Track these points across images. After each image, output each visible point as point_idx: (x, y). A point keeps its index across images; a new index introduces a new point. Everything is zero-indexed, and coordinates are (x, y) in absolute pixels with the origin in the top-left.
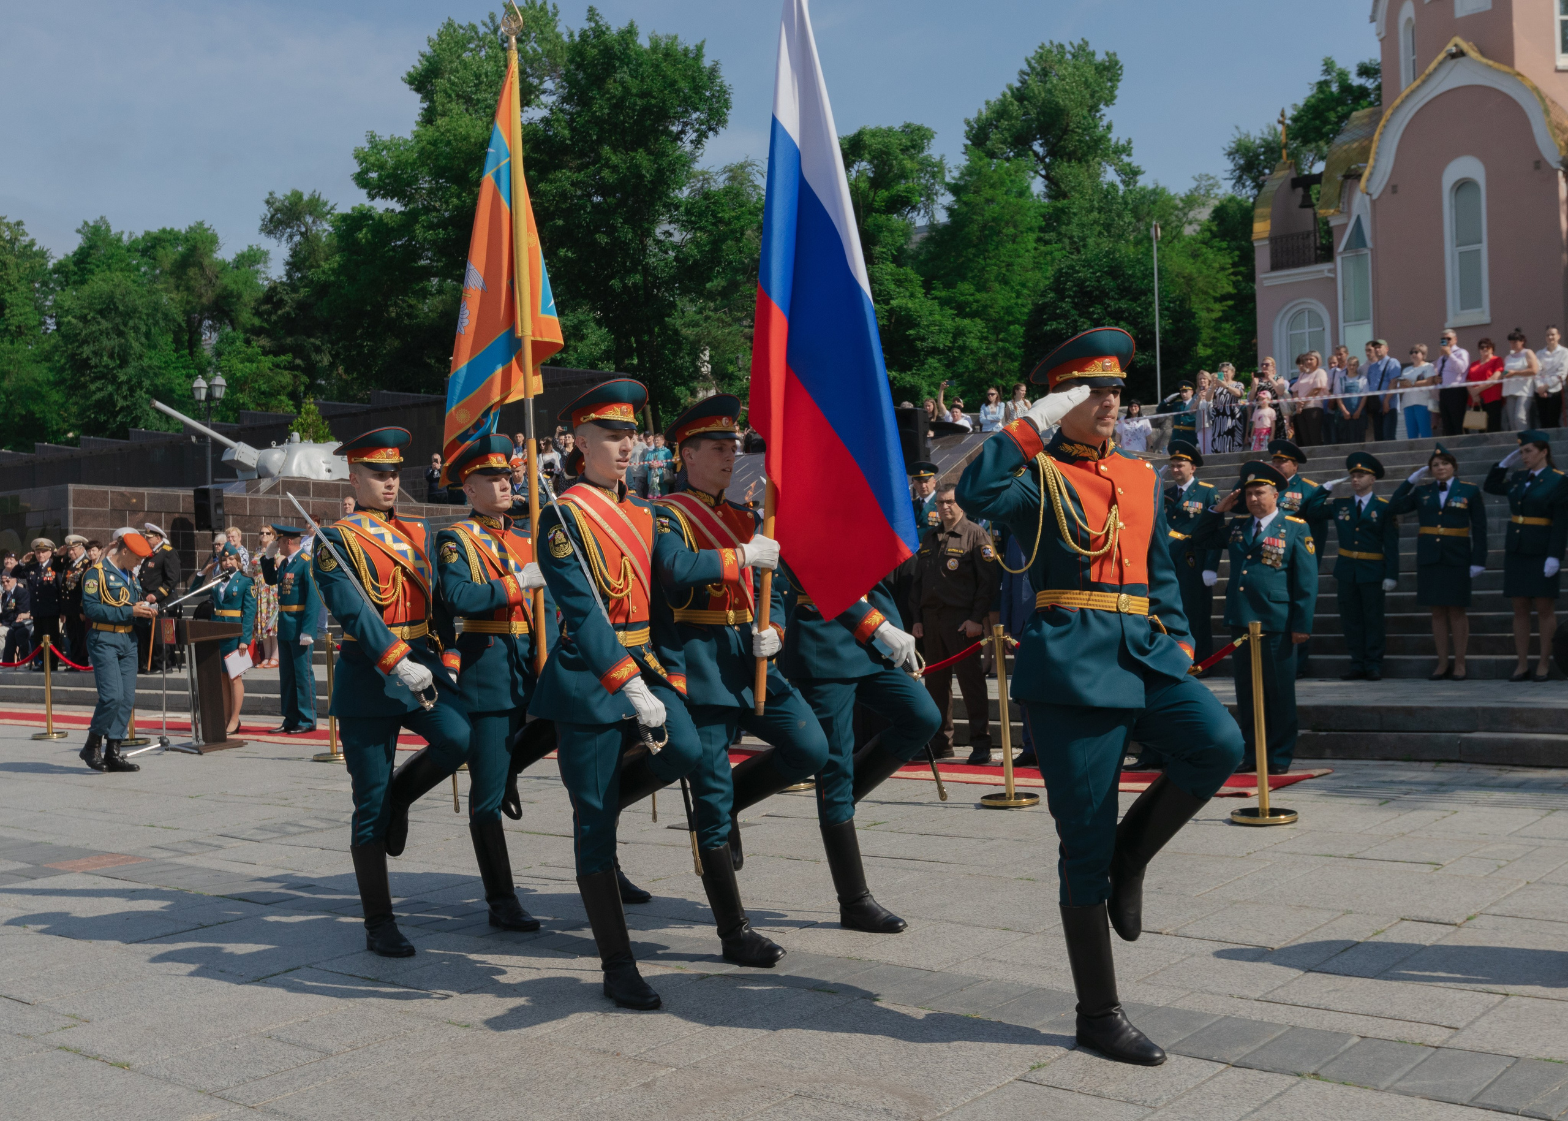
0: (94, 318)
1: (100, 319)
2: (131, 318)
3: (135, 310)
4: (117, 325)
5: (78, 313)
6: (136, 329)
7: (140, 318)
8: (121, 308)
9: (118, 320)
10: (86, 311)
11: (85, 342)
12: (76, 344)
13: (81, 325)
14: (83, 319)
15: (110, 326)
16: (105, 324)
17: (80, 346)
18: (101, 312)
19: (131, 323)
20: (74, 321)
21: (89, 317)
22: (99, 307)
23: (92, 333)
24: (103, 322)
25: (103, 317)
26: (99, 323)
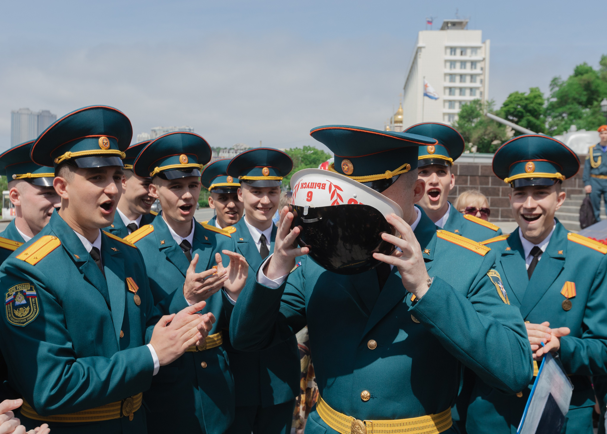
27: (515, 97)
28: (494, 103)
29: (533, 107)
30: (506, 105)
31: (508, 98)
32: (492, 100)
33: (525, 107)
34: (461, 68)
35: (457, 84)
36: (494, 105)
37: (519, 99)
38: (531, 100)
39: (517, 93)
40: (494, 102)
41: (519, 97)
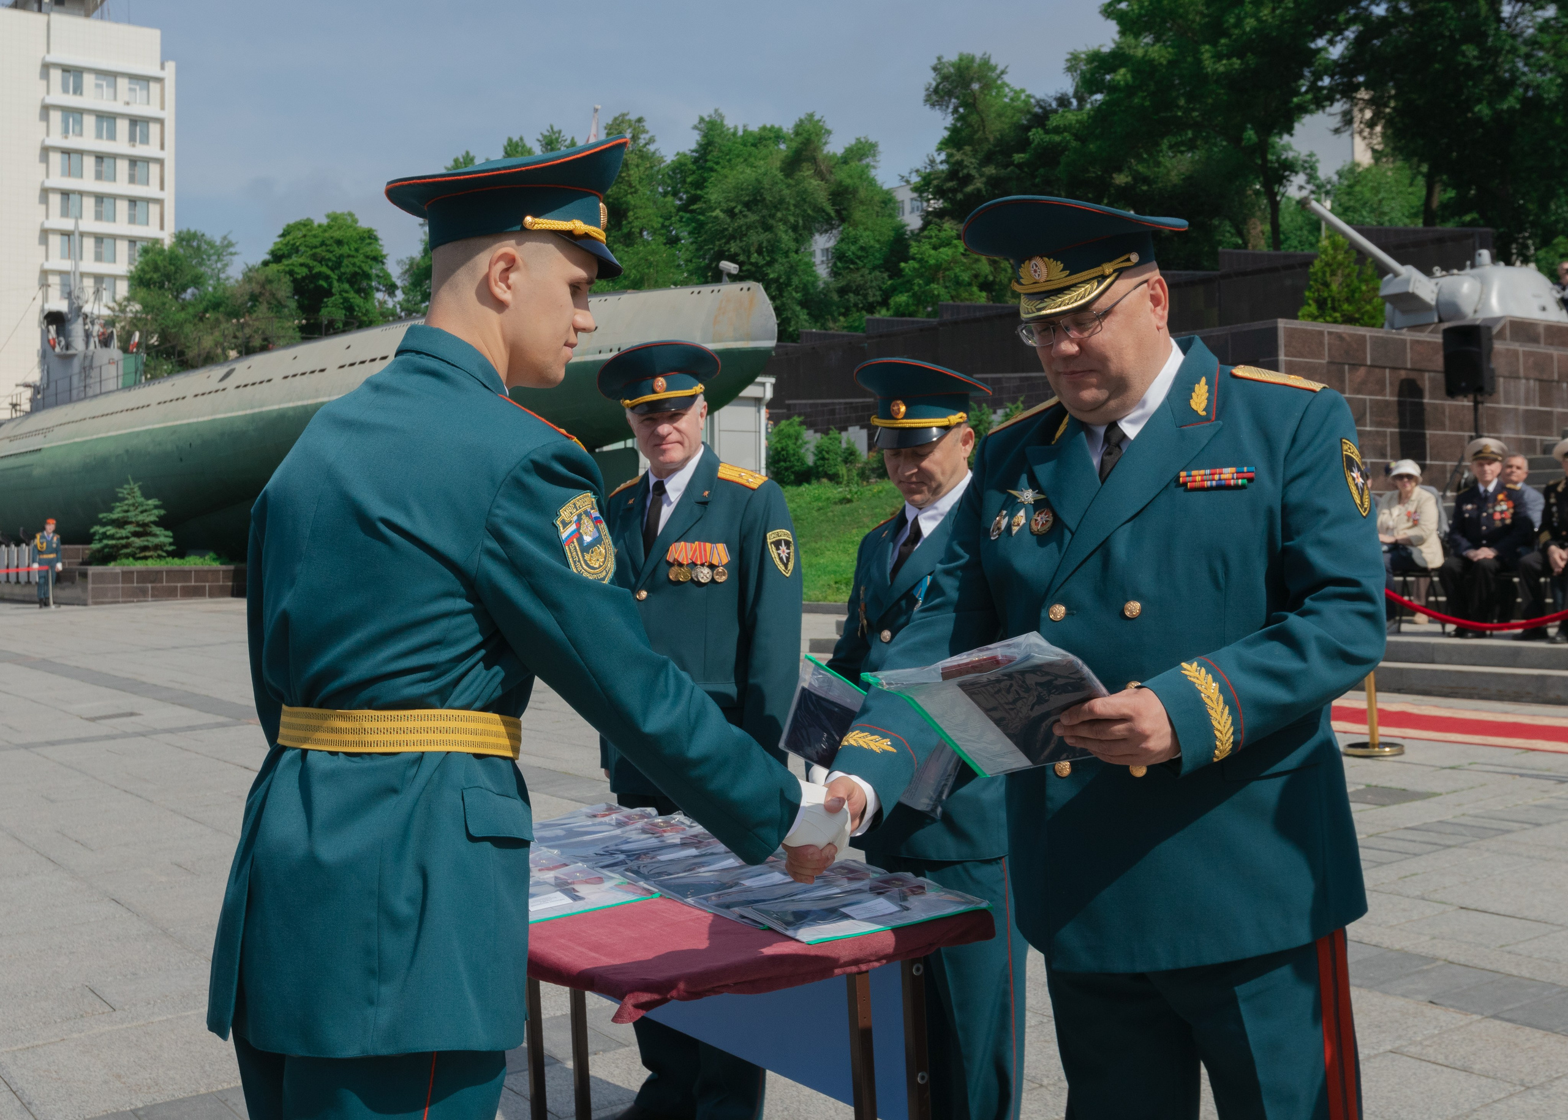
0: (741, 212)
1: (746, 213)
2: (778, 210)
3: (782, 201)
4: (764, 217)
5: (724, 206)
6: (784, 221)
7: (787, 209)
8: (769, 198)
9: (765, 212)
10: (733, 204)
11: (732, 237)
12: (724, 241)
13: (728, 220)
14: (731, 213)
15: (757, 218)
16: (753, 217)
17: (727, 242)
18: (747, 205)
19: (779, 215)
20: (722, 215)
21: (737, 210)
22: (747, 199)
23: (740, 227)
24: (749, 214)
25: (749, 210)
26: (745, 216)
27: (305, 236)
28: (232, 250)
29: (360, 267)
30: (277, 257)
31: (283, 235)
32: (225, 238)
33: (337, 265)
34: (99, 136)
35: (88, 182)
36: (232, 254)
37: (316, 242)
38: (353, 246)
39: (306, 224)
40: (230, 245)
41: (315, 236)
